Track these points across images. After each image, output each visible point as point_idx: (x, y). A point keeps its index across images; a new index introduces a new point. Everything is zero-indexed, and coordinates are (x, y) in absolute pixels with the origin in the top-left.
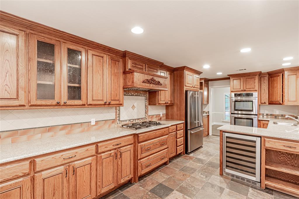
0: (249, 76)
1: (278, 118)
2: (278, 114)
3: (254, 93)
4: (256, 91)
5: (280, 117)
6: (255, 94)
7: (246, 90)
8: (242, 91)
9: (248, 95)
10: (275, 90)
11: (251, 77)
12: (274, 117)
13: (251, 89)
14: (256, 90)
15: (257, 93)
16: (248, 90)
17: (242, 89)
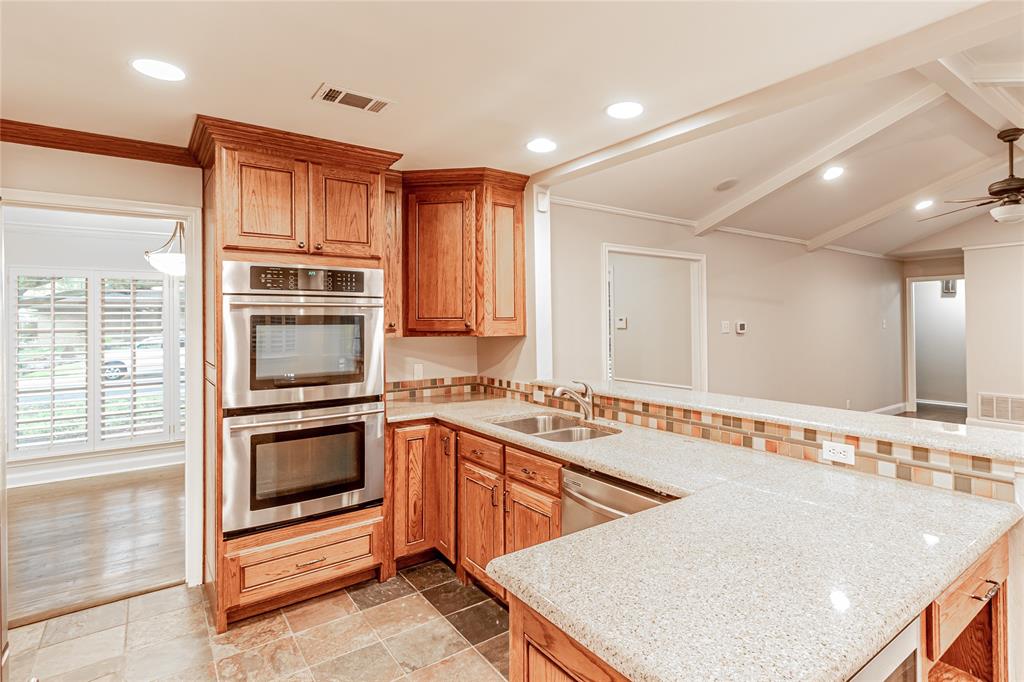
0: (340, 165)
1: (422, 399)
2: (421, 378)
3: (367, 272)
4: (375, 262)
5: (427, 393)
6: (375, 279)
7: (327, 249)
8: (304, 253)
9: (338, 281)
10: (440, 266)
11: (351, 176)
12: (406, 394)
13: (355, 250)
14: (378, 259)
15: (381, 271)
16: (338, 249)
17: (301, 237)
